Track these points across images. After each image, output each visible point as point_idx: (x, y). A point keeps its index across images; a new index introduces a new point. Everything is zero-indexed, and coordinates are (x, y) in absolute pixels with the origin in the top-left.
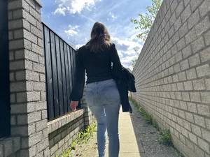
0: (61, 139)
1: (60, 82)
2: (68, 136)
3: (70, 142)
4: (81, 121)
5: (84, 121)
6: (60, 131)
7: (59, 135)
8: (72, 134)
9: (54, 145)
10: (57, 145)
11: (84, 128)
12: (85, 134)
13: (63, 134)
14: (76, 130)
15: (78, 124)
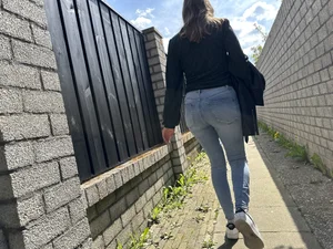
0: (128, 207)
1: (111, 95)
2: (143, 199)
3: (148, 209)
4: (166, 167)
5: (173, 166)
6: (123, 192)
7: (122, 201)
8: (150, 193)
9: (111, 223)
10: (117, 222)
11: (175, 178)
12: (176, 190)
13: (130, 197)
14: (159, 184)
15: (160, 173)
